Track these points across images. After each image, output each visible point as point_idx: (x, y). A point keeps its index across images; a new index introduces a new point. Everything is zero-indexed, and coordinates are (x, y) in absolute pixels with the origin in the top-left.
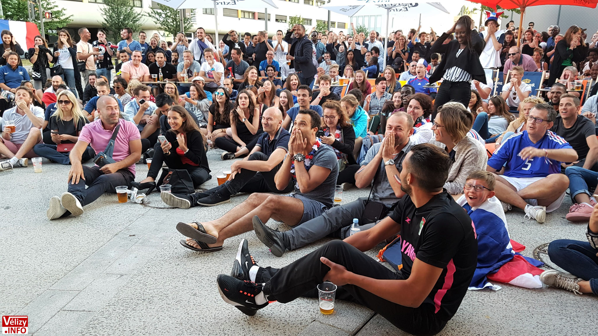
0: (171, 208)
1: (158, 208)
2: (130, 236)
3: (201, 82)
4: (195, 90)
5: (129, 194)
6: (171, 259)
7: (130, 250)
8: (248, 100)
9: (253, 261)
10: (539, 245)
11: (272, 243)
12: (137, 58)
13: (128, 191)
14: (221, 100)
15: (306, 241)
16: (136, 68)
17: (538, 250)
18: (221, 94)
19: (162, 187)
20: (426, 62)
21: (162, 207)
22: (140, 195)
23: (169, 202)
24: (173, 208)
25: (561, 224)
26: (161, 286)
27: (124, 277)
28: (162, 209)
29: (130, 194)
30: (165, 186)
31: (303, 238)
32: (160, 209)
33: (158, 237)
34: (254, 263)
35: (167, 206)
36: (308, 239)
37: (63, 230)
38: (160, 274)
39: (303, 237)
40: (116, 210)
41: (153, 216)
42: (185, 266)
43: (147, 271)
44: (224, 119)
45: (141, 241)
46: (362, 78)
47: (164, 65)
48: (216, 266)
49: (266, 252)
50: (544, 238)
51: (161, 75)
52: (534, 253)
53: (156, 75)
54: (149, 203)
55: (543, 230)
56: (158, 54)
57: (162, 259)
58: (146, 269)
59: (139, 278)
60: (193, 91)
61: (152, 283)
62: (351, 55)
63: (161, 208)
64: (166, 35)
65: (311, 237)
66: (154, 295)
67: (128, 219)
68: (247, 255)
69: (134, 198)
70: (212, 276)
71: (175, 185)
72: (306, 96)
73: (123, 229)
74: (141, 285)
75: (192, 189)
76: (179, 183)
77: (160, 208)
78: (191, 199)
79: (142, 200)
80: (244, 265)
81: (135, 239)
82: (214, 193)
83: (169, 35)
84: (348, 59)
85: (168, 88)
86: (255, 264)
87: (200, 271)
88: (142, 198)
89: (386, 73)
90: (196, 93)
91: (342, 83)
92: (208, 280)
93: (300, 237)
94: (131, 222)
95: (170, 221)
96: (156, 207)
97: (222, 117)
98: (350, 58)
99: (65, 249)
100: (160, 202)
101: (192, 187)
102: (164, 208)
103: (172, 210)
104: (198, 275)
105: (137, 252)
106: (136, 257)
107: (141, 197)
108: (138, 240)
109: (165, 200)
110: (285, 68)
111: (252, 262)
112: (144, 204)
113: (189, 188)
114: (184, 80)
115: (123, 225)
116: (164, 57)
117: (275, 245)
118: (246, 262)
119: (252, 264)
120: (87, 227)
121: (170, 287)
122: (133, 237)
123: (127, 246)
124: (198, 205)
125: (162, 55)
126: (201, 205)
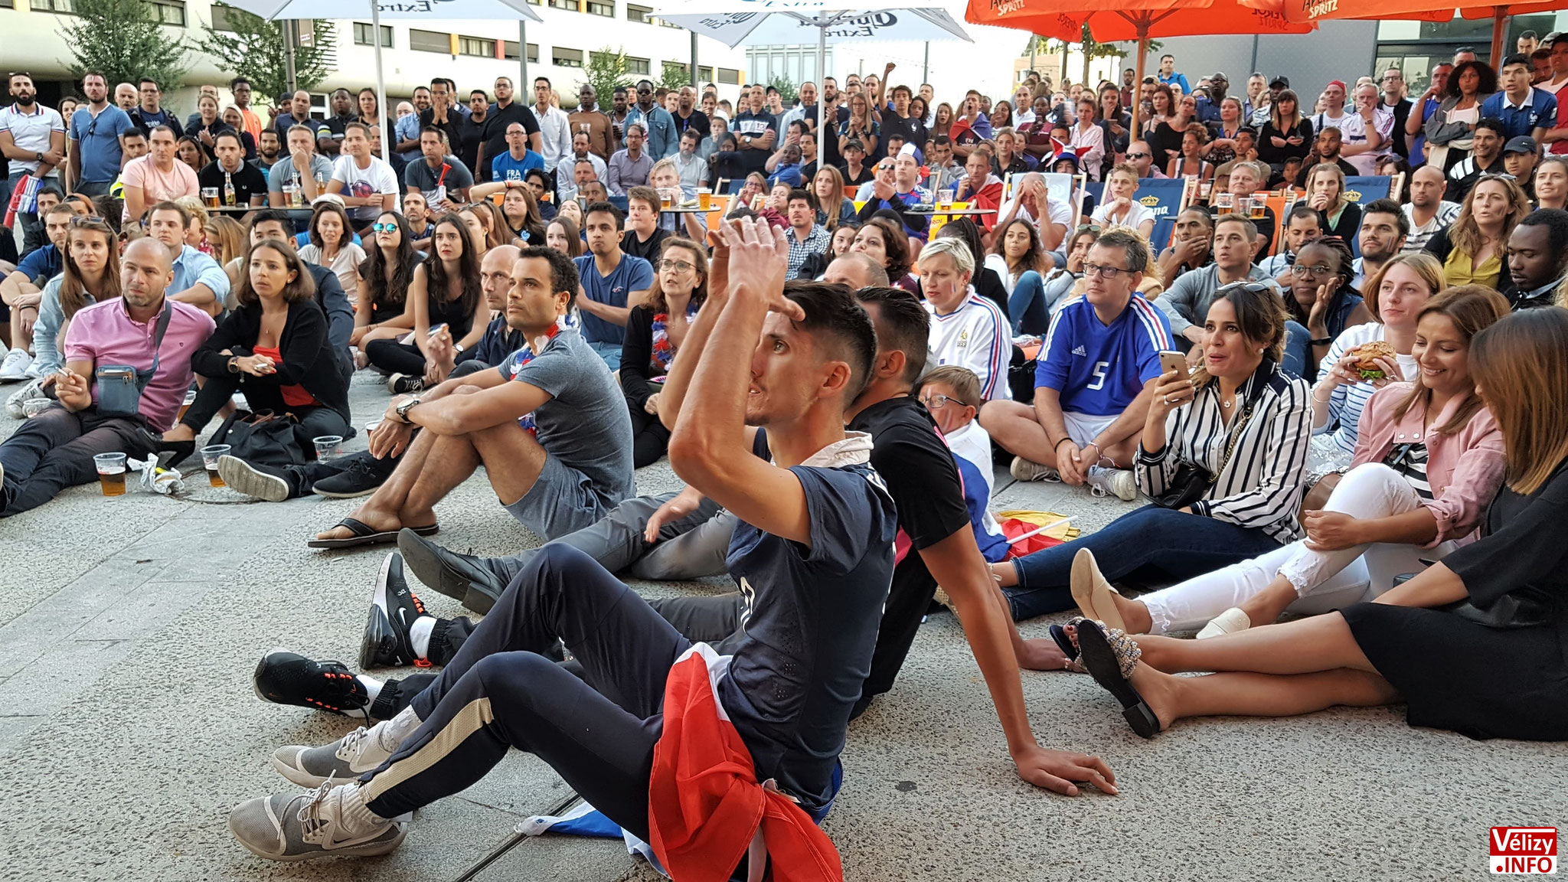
1: (211, 503)
2: (138, 562)
3: (337, 207)
7: (138, 590)
8: (458, 241)
9: (418, 605)
12: (162, 146)
14: (389, 244)
16: (164, 174)
18: (389, 228)
20: (919, 151)
21: (224, 500)
22: (165, 473)
24: (252, 502)
26: (214, 659)
27: (121, 645)
28: (223, 506)
29: (140, 471)
32: (218, 506)
33: (209, 563)
34: (421, 610)
35: (236, 497)
38: (211, 636)
40: (105, 510)
47: (241, 168)
51: (230, 192)
53: (215, 189)
54: (189, 493)
57: (220, 606)
58: (177, 628)
59: (159, 646)
61: (191, 653)
63: (222, 503)
66: (195, 676)
67: (133, 527)
68: (402, 592)
69: (149, 479)
70: (341, 637)
72: (610, 229)
74: (164, 659)
77: (217, 503)
78: (291, 477)
79: (171, 486)
80: (394, 617)
81: (151, 569)
82: (355, 464)
83: (261, 101)
86: (425, 613)
88: (170, 481)
92: (333, 644)
94: (143, 534)
95: (241, 529)
96: (208, 500)
102: (227, 503)
104: (308, 636)
107: (169, 477)
108: (158, 570)
111: (416, 608)
112: (177, 496)
114: (290, 202)
115: (122, 540)
116: (237, 147)
118: (402, 610)
119: (415, 612)
121: (237, 659)
122: (148, 564)
123: (130, 583)
124: (313, 493)
125: (232, 141)
126: (322, 494)
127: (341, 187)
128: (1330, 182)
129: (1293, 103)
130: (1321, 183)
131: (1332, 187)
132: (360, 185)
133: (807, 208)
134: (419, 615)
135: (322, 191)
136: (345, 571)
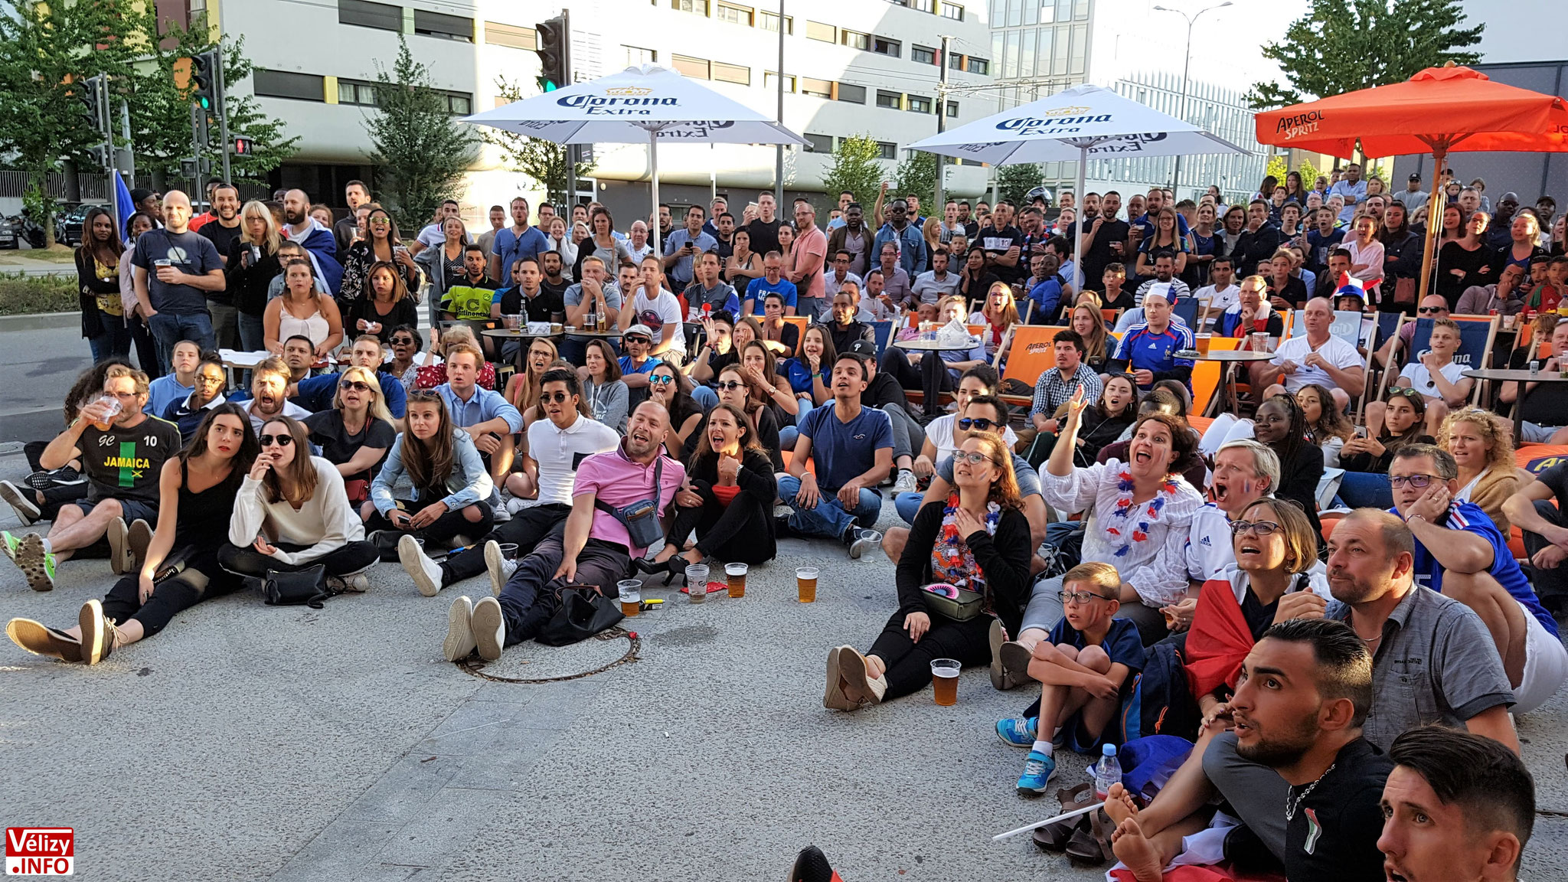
6: (534, 828)
7: (437, 798)
21: (514, 677)
27: (423, 873)
28: (512, 684)
32: (509, 684)
37: (277, 738)
41: (491, 704)
42: (566, 851)
43: (477, 859)
45: (462, 774)
47: (540, 293)
57: (513, 826)
63: (512, 681)
67: (431, 709)
73: (419, 739)
77: (508, 680)
81: (448, 769)
89: (1077, 318)
94: (440, 720)
95: (531, 718)
99: (283, 790)
102: (517, 681)
103: (537, 685)
105: (453, 805)
106: (450, 820)
108: (454, 770)
115: (421, 727)
120: (334, 732)
123: (430, 787)
132: (648, 314)
133: (1074, 351)
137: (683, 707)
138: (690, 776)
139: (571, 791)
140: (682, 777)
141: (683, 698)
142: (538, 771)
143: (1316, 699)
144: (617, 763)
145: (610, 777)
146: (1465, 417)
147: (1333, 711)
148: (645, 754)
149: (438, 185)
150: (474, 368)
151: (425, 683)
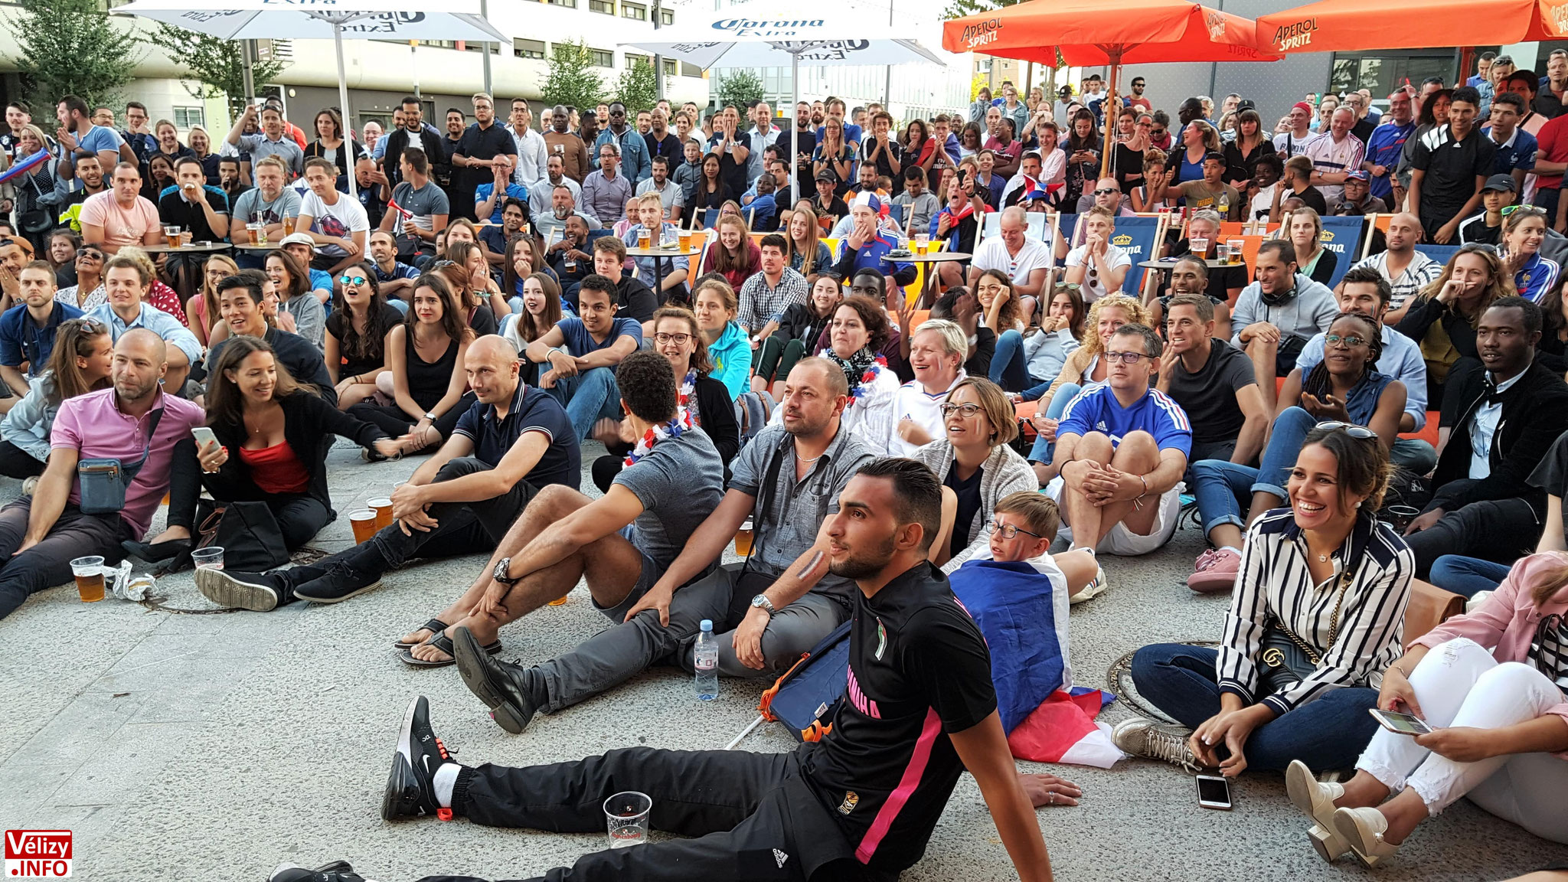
0: (224, 611)
1: (188, 612)
2: (116, 696)
3: (306, 248)
4: (282, 266)
5: (109, 578)
6: (228, 756)
7: (118, 735)
9: (443, 751)
10: (1121, 656)
11: (500, 700)
12: (128, 185)
13: (107, 571)
14: (356, 300)
15: (589, 688)
16: (126, 212)
17: (1119, 667)
18: (357, 280)
19: (199, 553)
21: (202, 608)
22: (138, 579)
23: (218, 594)
24: (231, 611)
25: (1175, 600)
26: (203, 832)
27: (103, 812)
28: (200, 616)
29: (113, 578)
30: (206, 552)
31: (580, 680)
32: (196, 616)
33: (190, 696)
34: (445, 756)
35: (215, 606)
36: (593, 681)
38: (198, 797)
39: (581, 677)
40: (76, 623)
41: (176, 638)
42: (266, 774)
43: (165, 792)
44: (367, 349)
45: (145, 709)
46: (737, 237)
48: (348, 766)
49: (482, 721)
50: (1135, 637)
52: (1109, 675)
53: (178, 227)
54: (164, 599)
55: (1135, 615)
56: (185, 168)
57: (205, 755)
58: (161, 787)
59: (144, 813)
60: (276, 268)
61: (178, 824)
62: (714, 165)
64: (207, 94)
65: (601, 677)
67: (107, 647)
68: (427, 738)
69: (122, 587)
71: (234, 544)
73: (94, 677)
74: (150, 832)
75: (281, 553)
76: (245, 539)
77: (195, 612)
78: (277, 583)
79: (145, 593)
80: (418, 764)
81: (129, 705)
82: (338, 566)
84: (705, 176)
85: (214, 272)
86: (450, 760)
87: (305, 784)
88: (144, 587)
90: (284, 273)
91: (685, 248)
93: (574, 679)
94: (118, 656)
95: (222, 648)
96: (185, 608)
97: (362, 345)
98: (712, 173)
100: (196, 595)
101: (279, 549)
102: (205, 612)
103: (229, 615)
104: (302, 796)
105: (136, 740)
106: (134, 755)
107: (143, 583)
108: (136, 706)
109: (208, 590)
110: (540, 196)
111: (441, 754)
112: (151, 603)
113: (273, 553)
114: (255, 240)
115: (96, 665)
117: (508, 706)
118: (425, 757)
119: (440, 758)
121: (228, 831)
122: (125, 698)
123: (109, 725)
124: (297, 600)
125: (196, 168)
126: (307, 599)
127: (309, 223)
128: (1306, 226)
129: (1255, 124)
130: (1297, 226)
131: (1307, 230)
132: (329, 219)
133: (780, 256)
134: (443, 761)
135: (290, 230)
136: (335, 704)
137: (394, 624)
138: (403, 690)
139: (270, 716)
140: (394, 692)
141: (395, 615)
142: (232, 699)
143: (893, 525)
144: (321, 685)
145: (314, 698)
146: (1115, 303)
147: (907, 534)
148: (351, 673)
149: (97, 95)
150: (138, 283)
151: (99, 620)
